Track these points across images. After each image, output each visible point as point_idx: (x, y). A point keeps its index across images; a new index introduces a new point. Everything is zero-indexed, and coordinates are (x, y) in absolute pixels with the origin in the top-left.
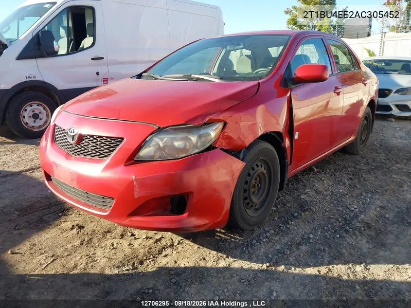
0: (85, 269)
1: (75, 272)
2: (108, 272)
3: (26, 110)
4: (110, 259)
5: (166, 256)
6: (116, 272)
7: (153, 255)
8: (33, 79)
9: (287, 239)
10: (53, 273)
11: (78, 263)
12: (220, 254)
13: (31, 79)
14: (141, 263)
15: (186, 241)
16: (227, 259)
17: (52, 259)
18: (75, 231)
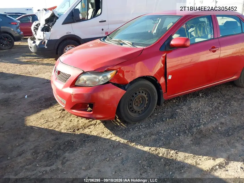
0: (55, 128)
1: (51, 129)
2: (63, 131)
3: (66, 49)
4: (66, 126)
5: (90, 128)
6: (65, 131)
7: (84, 127)
8: (70, 34)
9: (148, 131)
10: (43, 127)
11: (53, 125)
12: (111, 132)
13: (68, 34)
14: (78, 130)
15: (102, 123)
16: (113, 135)
17: (46, 122)
18: (60, 111)
